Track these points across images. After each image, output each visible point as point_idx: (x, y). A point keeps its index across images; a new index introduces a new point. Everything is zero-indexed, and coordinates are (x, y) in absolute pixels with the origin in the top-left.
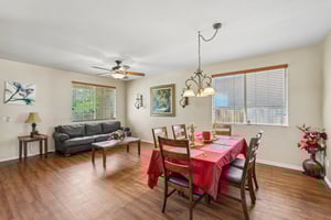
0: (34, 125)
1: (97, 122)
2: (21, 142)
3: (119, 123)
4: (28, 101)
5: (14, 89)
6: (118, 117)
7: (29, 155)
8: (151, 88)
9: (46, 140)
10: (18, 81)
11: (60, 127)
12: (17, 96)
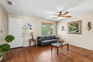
0: (32, 36)
1: (49, 35)
2: (29, 41)
3: (55, 36)
4: (31, 29)
5: (28, 25)
6: (54, 34)
7: (31, 45)
8: (68, 23)
9: (36, 41)
10: (29, 23)
11: (39, 37)
12: (28, 27)
